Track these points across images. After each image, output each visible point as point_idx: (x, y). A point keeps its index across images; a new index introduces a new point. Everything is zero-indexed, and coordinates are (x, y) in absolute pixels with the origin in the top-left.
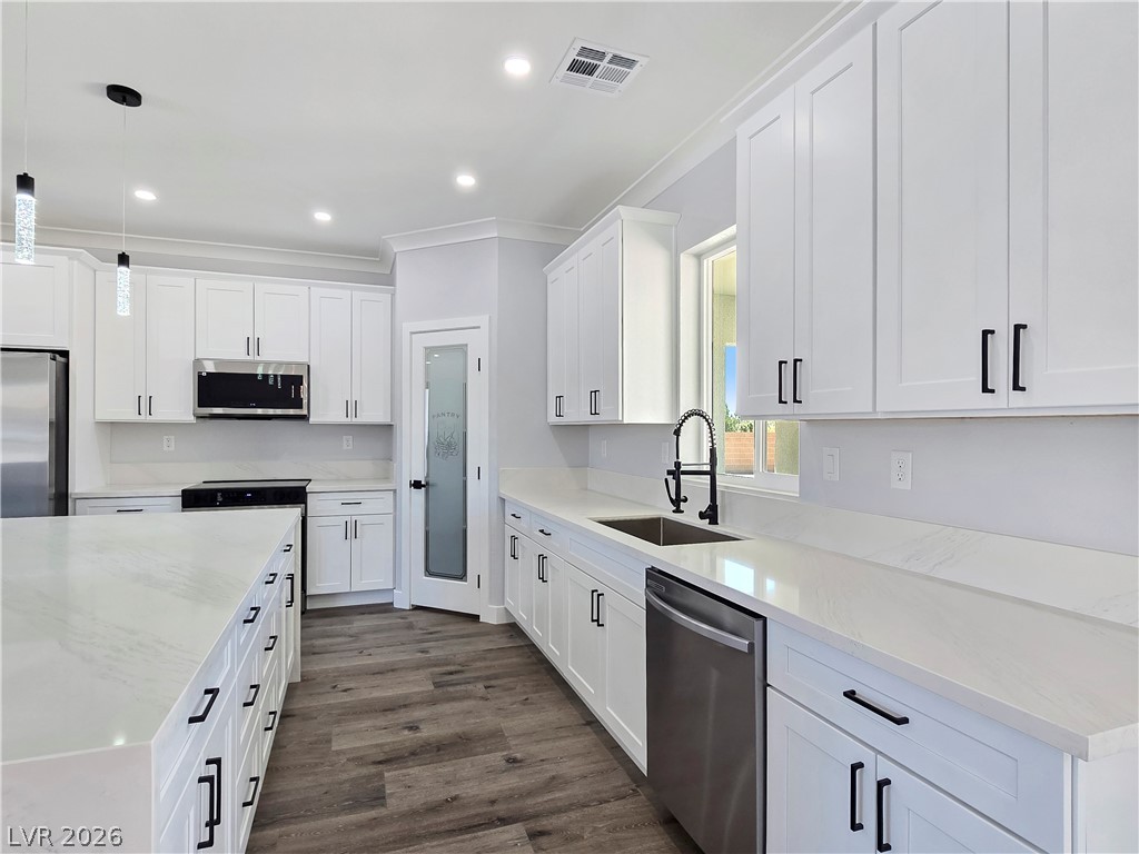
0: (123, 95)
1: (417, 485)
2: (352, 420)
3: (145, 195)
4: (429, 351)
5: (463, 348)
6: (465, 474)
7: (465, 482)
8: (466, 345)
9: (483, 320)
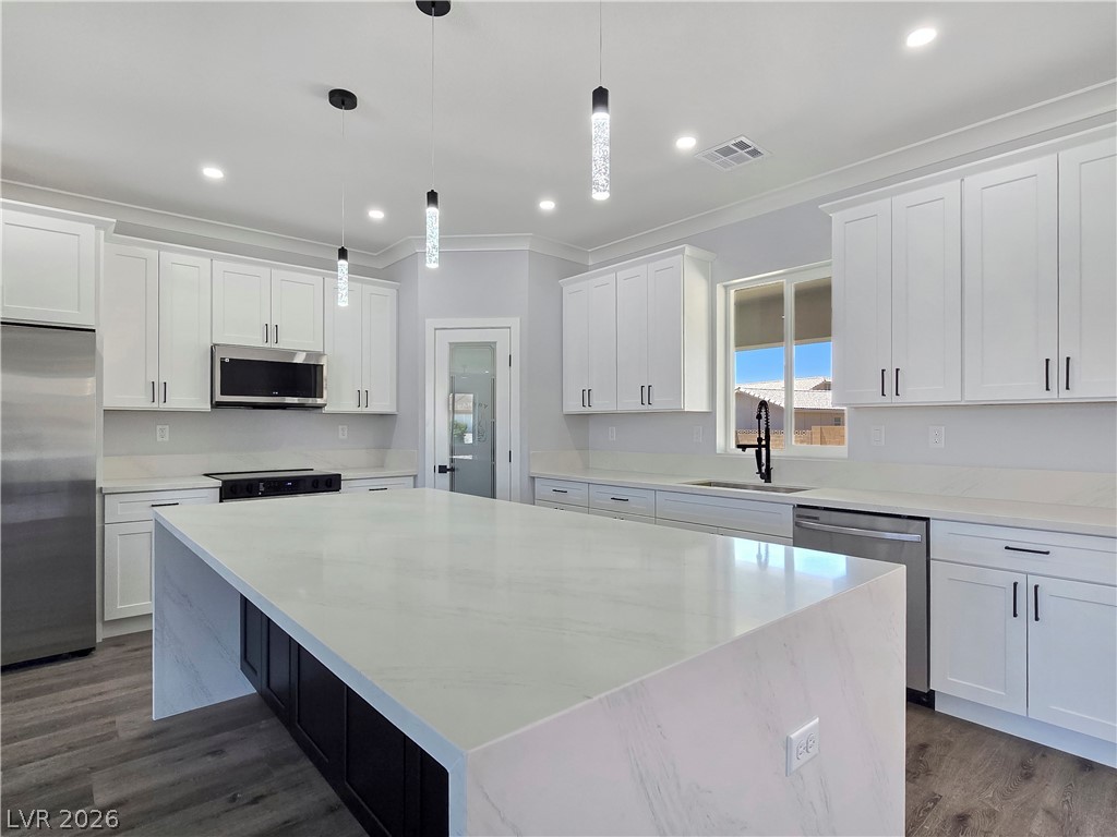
0: (343, 99)
1: (443, 469)
2: (363, 410)
3: (213, 173)
4: (455, 347)
5: (491, 347)
6: (494, 459)
7: (493, 467)
8: (495, 343)
9: (515, 322)
